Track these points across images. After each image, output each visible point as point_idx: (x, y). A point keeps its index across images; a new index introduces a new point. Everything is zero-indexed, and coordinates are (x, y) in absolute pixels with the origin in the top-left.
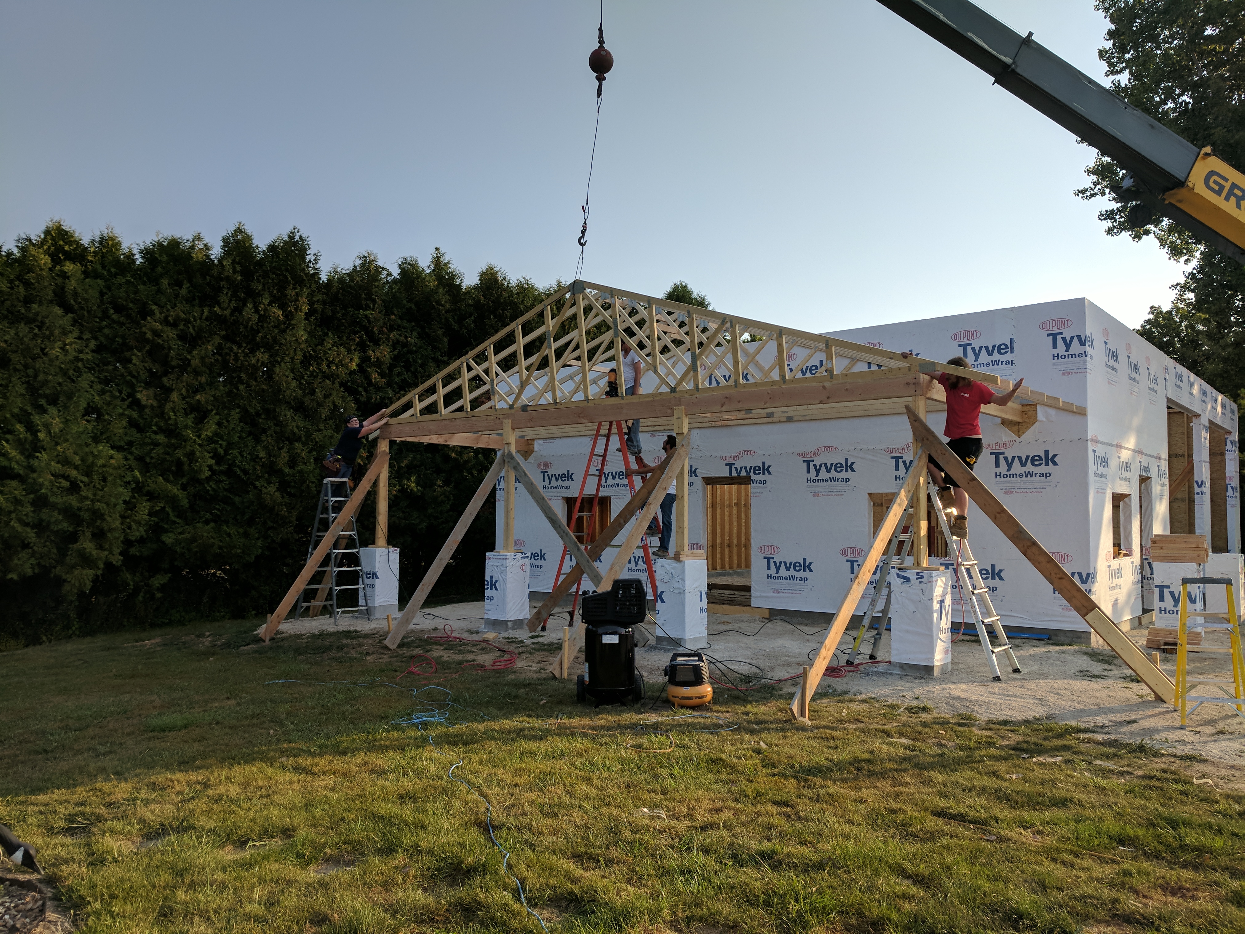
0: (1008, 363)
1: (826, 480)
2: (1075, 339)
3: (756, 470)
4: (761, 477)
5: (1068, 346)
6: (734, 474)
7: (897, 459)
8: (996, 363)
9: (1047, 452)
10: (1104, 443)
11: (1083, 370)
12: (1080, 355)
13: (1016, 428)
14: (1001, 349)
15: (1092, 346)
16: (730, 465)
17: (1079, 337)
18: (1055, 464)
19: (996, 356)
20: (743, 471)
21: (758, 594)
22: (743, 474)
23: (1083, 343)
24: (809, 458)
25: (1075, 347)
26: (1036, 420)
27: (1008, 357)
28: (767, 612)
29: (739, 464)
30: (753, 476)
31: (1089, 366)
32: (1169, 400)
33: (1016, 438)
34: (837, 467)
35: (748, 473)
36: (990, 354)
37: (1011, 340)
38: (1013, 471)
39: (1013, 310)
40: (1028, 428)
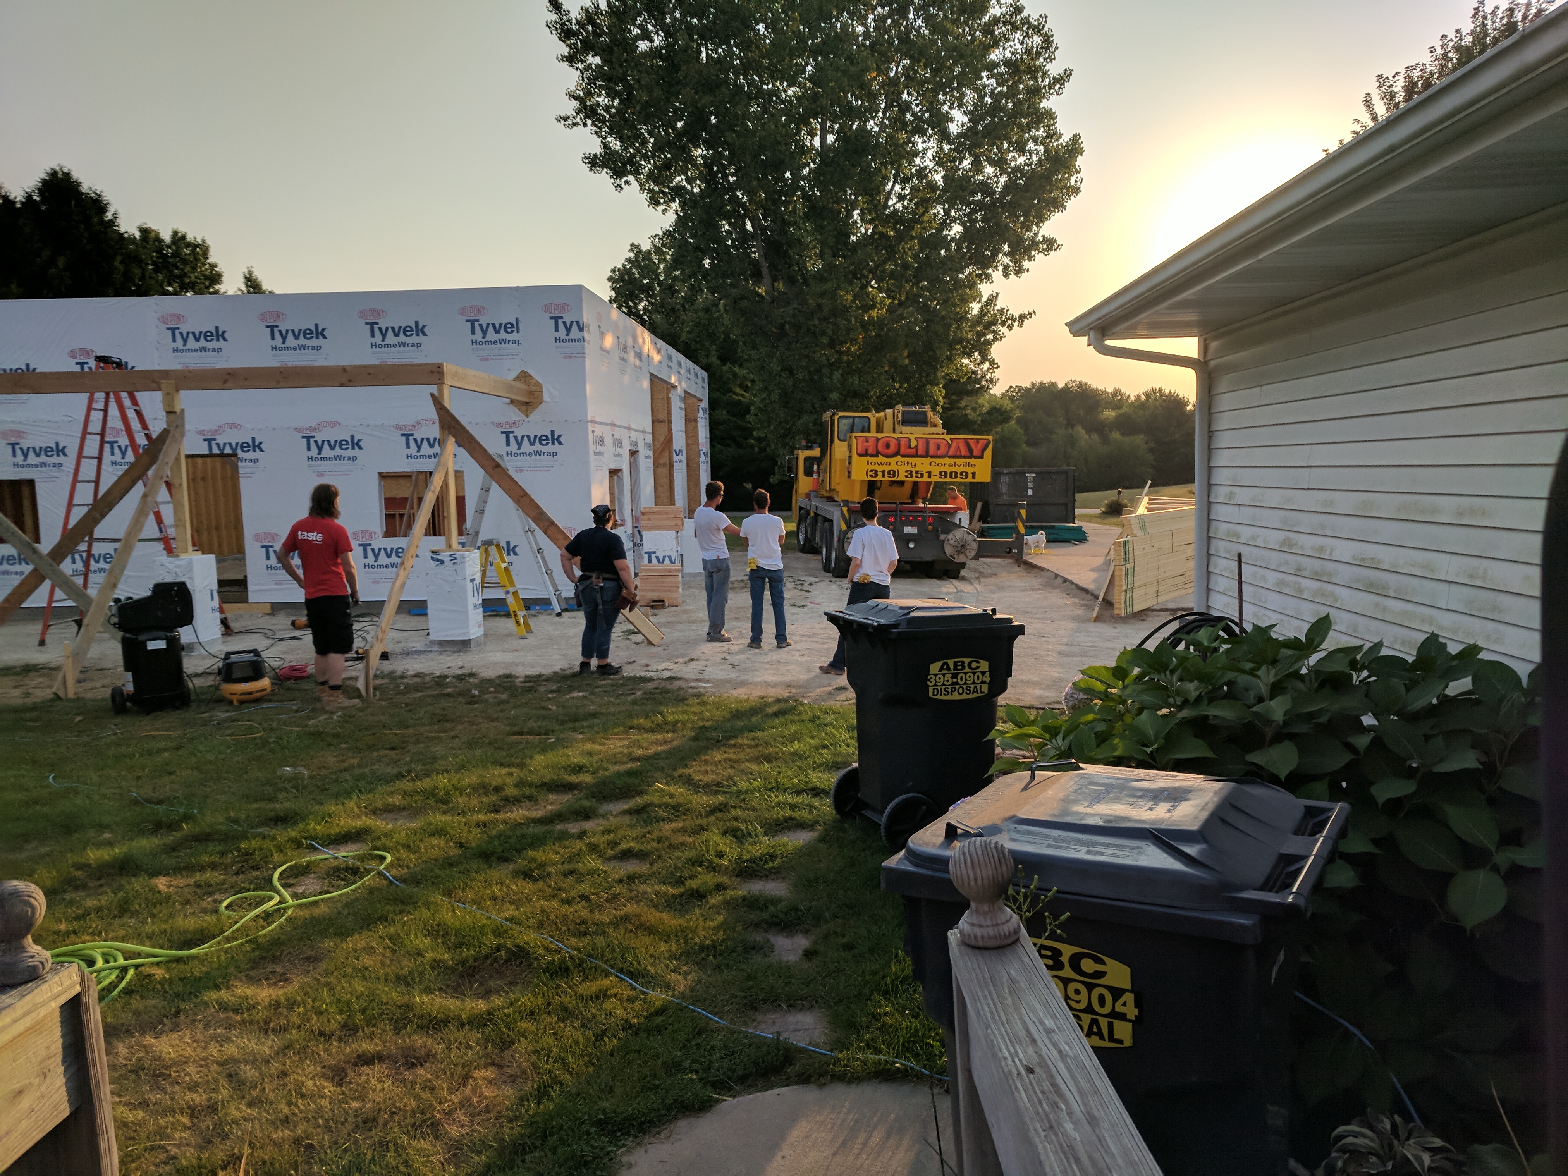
0: (514, 342)
1: (331, 459)
2: (575, 324)
3: (244, 446)
4: (251, 455)
5: (568, 330)
6: (216, 451)
7: (407, 436)
8: (503, 341)
9: (553, 432)
10: (600, 423)
11: (582, 355)
12: (579, 340)
13: (524, 408)
14: (509, 327)
15: (588, 331)
16: (210, 441)
17: (577, 322)
18: (560, 443)
19: (503, 335)
20: (228, 447)
21: (257, 588)
22: (228, 451)
23: (581, 329)
24: (308, 433)
26: (541, 401)
27: (515, 337)
28: (269, 606)
29: (221, 440)
30: (240, 454)
31: (587, 351)
32: (652, 375)
33: (524, 417)
34: (343, 444)
35: (234, 450)
36: (497, 332)
37: (517, 319)
38: (522, 450)
39: (517, 289)
40: (534, 408)
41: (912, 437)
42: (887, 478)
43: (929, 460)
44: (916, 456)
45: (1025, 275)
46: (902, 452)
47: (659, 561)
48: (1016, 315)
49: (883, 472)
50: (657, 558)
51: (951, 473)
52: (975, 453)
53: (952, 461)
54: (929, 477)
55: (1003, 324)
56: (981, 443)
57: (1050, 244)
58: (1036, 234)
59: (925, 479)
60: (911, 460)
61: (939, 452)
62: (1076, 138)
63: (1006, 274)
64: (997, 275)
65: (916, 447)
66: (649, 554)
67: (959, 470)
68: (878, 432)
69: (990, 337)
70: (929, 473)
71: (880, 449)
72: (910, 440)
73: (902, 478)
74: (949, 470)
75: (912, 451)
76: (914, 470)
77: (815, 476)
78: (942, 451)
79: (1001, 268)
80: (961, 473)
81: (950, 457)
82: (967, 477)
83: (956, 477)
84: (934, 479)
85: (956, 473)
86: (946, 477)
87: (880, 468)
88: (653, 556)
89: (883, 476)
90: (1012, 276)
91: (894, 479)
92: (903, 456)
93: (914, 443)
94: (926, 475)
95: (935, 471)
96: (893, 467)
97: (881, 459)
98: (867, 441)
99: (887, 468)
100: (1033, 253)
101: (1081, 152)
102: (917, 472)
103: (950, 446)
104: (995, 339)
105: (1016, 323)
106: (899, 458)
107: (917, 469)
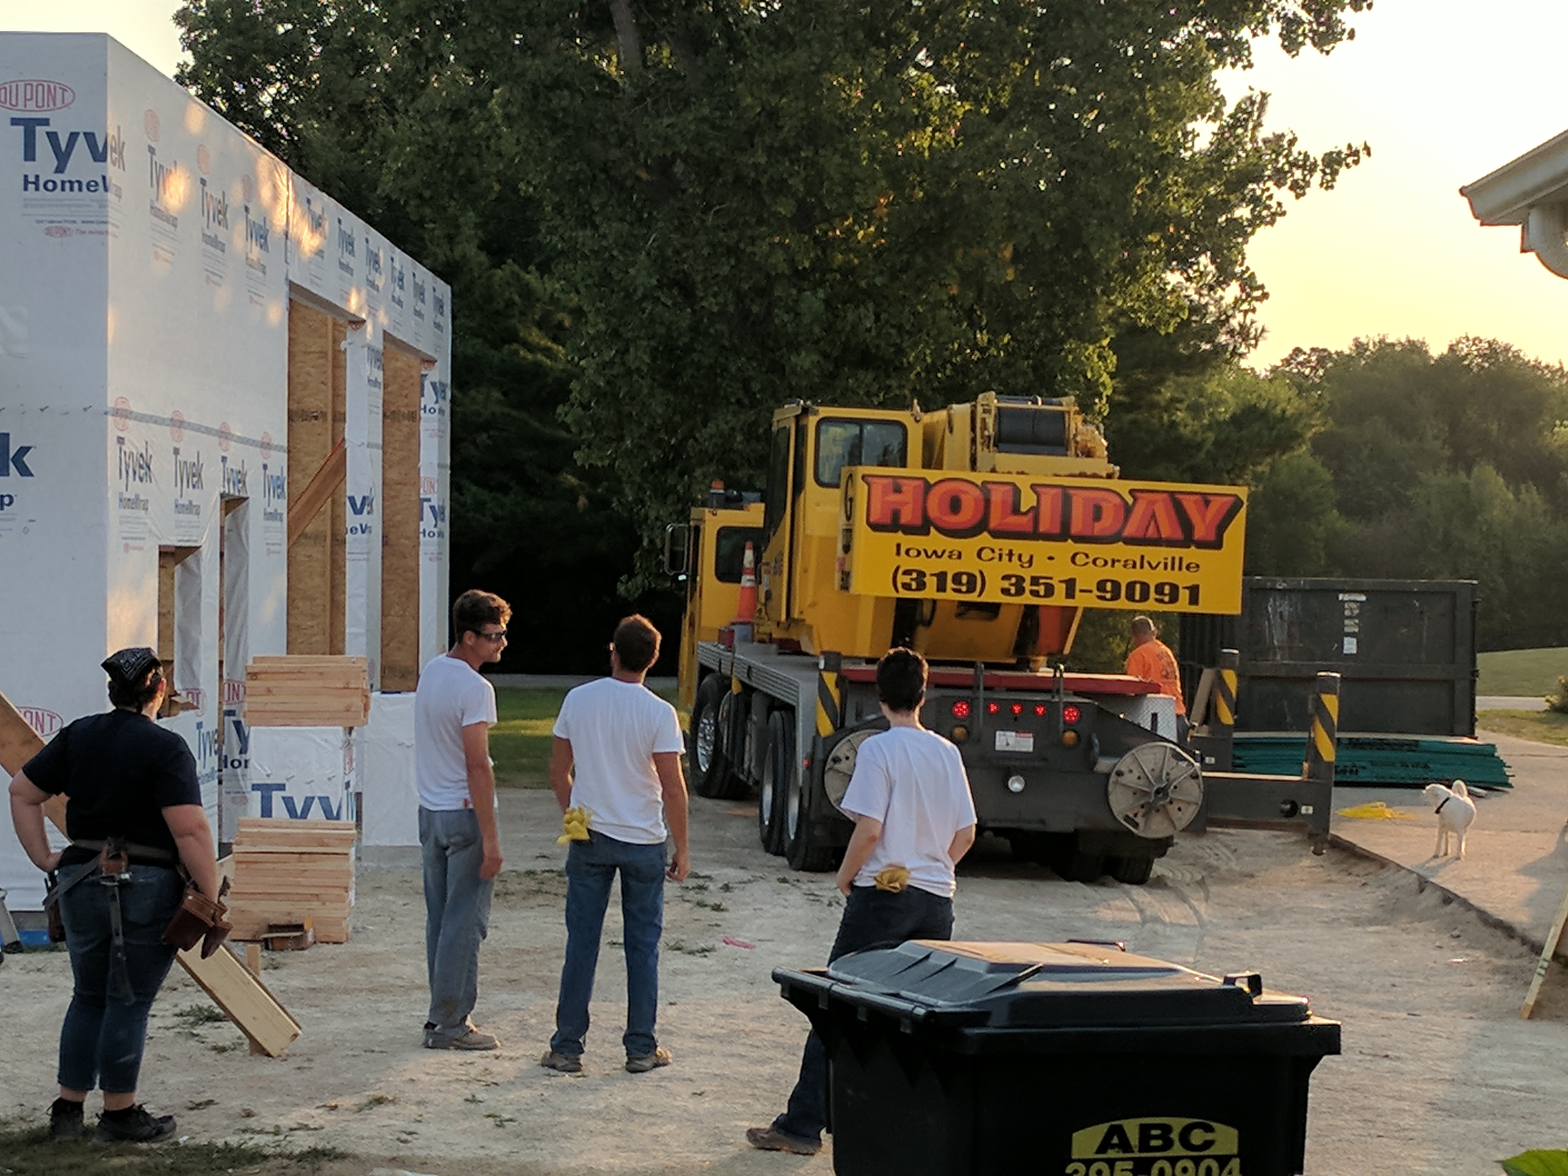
32: (293, 287)
41: (1023, 483)
42: (949, 595)
43: (1070, 546)
44: (1035, 535)
46: (993, 524)
47: (292, 812)
49: (941, 577)
50: (289, 802)
51: (1131, 586)
52: (1199, 533)
53: (1134, 552)
54: (1070, 594)
56: (1216, 505)
59: (1059, 599)
60: (1018, 546)
61: (1099, 528)
65: (1035, 510)
66: (266, 790)
67: (1153, 578)
68: (927, 464)
70: (1070, 584)
71: (934, 512)
72: (1017, 492)
73: (992, 595)
74: (1124, 576)
75: (1023, 522)
76: (1027, 574)
77: (747, 580)
78: (1106, 525)
80: (1159, 588)
81: (1131, 541)
82: (1174, 599)
83: (1145, 597)
84: (1082, 601)
85: (1145, 586)
86: (1116, 597)
87: (931, 567)
88: (277, 796)
89: (941, 588)
91: (973, 597)
92: (996, 534)
93: (1028, 501)
94: (1060, 589)
95: (1088, 578)
96: (970, 565)
97: (935, 540)
98: (898, 490)
99: (951, 567)
102: (1035, 581)
103: (1128, 510)
106: (985, 538)
107: (1035, 571)
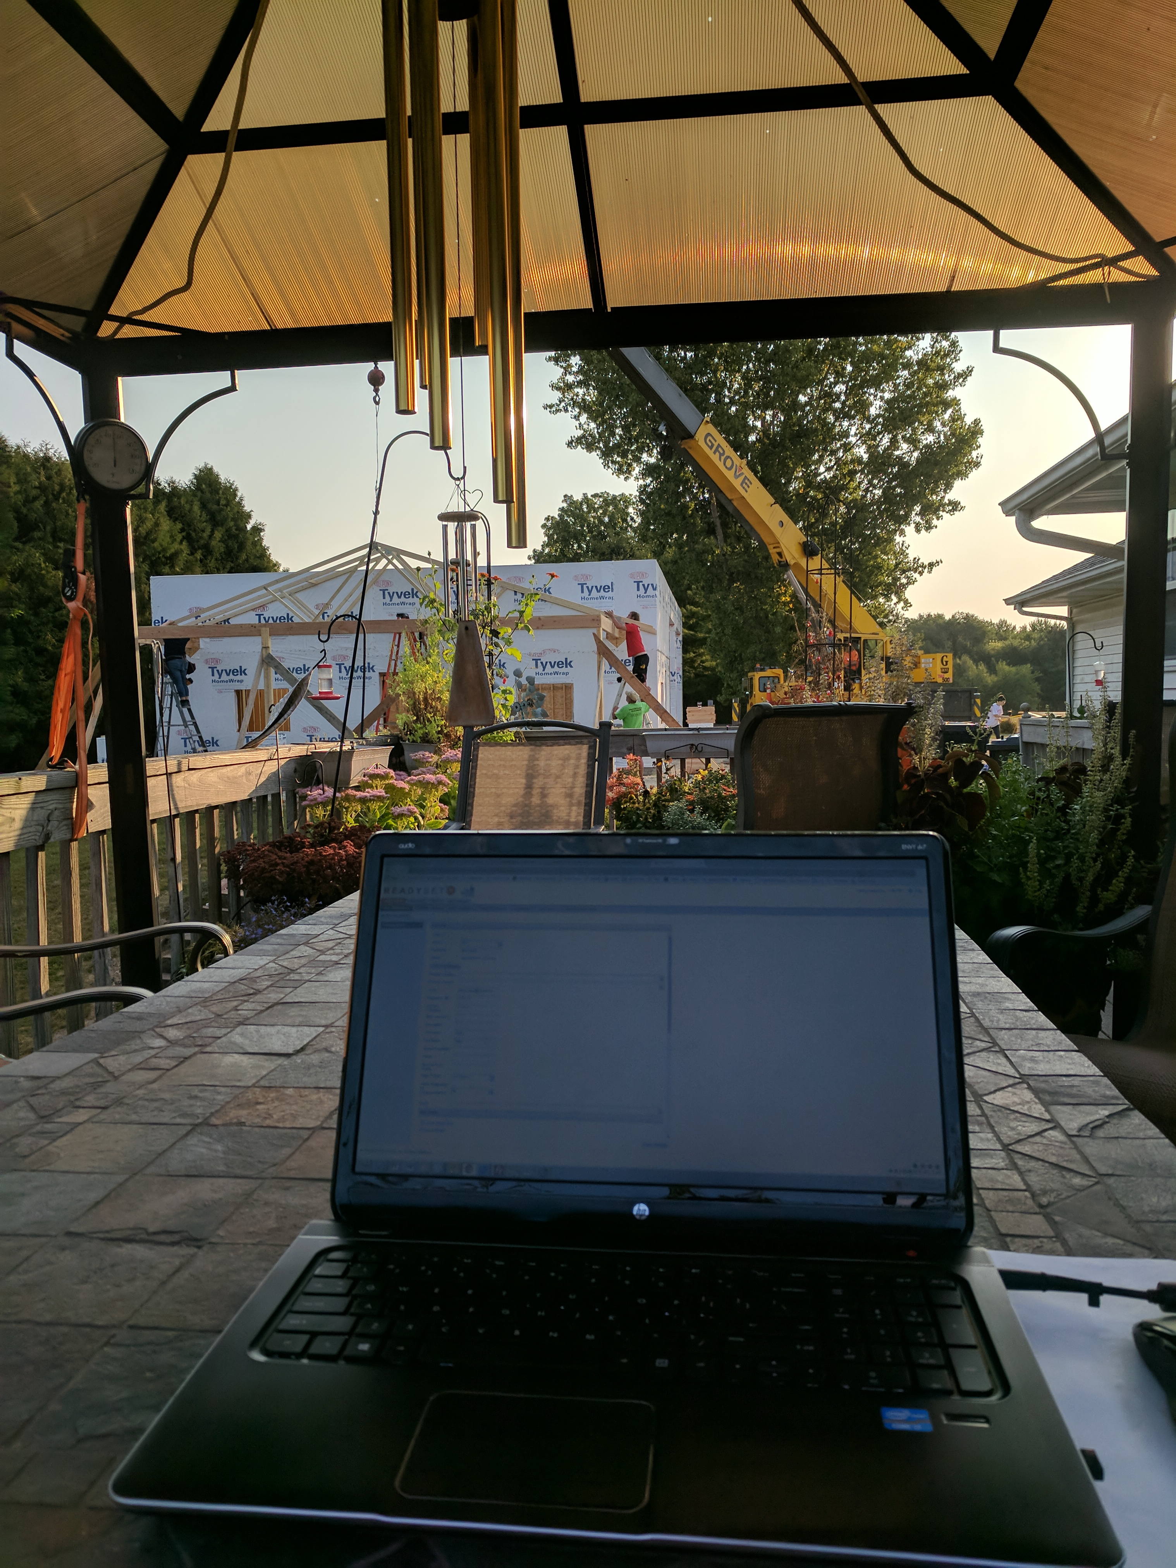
0: (610, 598)
2: (650, 586)
5: (646, 590)
7: (536, 660)
8: (602, 598)
11: (654, 606)
12: (653, 596)
13: (615, 641)
14: (606, 588)
17: (652, 585)
19: (602, 593)
23: (655, 589)
25: (650, 591)
27: (610, 594)
36: (598, 591)
37: (612, 583)
45: (933, 531)
48: (926, 563)
55: (915, 570)
57: (955, 506)
58: (943, 498)
62: (977, 422)
63: (918, 530)
64: (910, 530)
69: (904, 581)
79: (913, 526)
90: (923, 531)
100: (941, 513)
101: (981, 433)
104: (908, 583)
105: (926, 570)
